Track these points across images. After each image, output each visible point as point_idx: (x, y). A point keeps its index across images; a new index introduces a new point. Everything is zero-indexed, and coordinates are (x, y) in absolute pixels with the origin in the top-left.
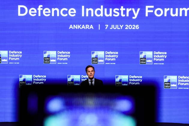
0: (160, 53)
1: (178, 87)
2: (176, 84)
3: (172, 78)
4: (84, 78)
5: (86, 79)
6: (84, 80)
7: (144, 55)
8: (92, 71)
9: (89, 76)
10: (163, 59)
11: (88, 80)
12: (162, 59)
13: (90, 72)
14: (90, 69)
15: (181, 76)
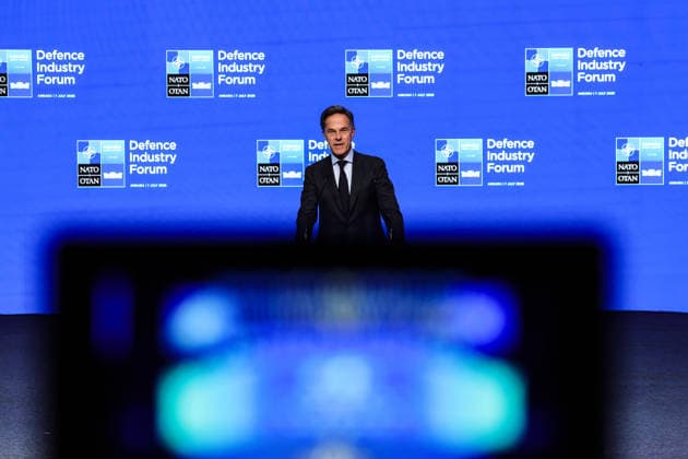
0: (602, 53)
1: (667, 180)
2: (660, 168)
3: (644, 144)
4: (317, 151)
5: (325, 155)
6: (319, 158)
7: (543, 60)
8: (343, 130)
9: (333, 147)
10: (614, 76)
11: (329, 158)
12: (610, 76)
13: (335, 131)
14: (337, 122)
15: (678, 139)
